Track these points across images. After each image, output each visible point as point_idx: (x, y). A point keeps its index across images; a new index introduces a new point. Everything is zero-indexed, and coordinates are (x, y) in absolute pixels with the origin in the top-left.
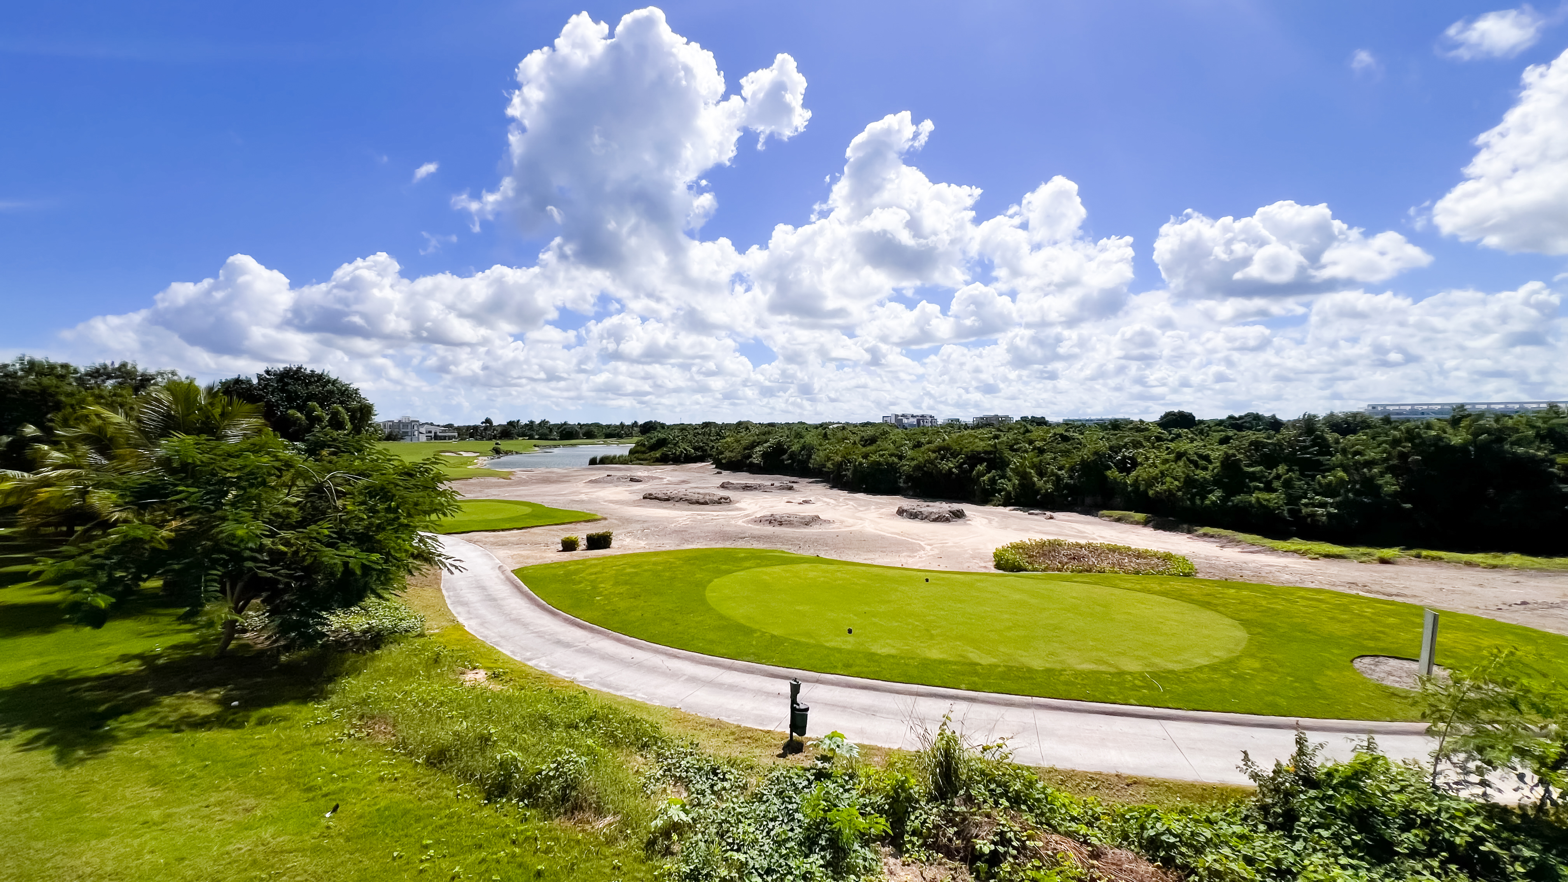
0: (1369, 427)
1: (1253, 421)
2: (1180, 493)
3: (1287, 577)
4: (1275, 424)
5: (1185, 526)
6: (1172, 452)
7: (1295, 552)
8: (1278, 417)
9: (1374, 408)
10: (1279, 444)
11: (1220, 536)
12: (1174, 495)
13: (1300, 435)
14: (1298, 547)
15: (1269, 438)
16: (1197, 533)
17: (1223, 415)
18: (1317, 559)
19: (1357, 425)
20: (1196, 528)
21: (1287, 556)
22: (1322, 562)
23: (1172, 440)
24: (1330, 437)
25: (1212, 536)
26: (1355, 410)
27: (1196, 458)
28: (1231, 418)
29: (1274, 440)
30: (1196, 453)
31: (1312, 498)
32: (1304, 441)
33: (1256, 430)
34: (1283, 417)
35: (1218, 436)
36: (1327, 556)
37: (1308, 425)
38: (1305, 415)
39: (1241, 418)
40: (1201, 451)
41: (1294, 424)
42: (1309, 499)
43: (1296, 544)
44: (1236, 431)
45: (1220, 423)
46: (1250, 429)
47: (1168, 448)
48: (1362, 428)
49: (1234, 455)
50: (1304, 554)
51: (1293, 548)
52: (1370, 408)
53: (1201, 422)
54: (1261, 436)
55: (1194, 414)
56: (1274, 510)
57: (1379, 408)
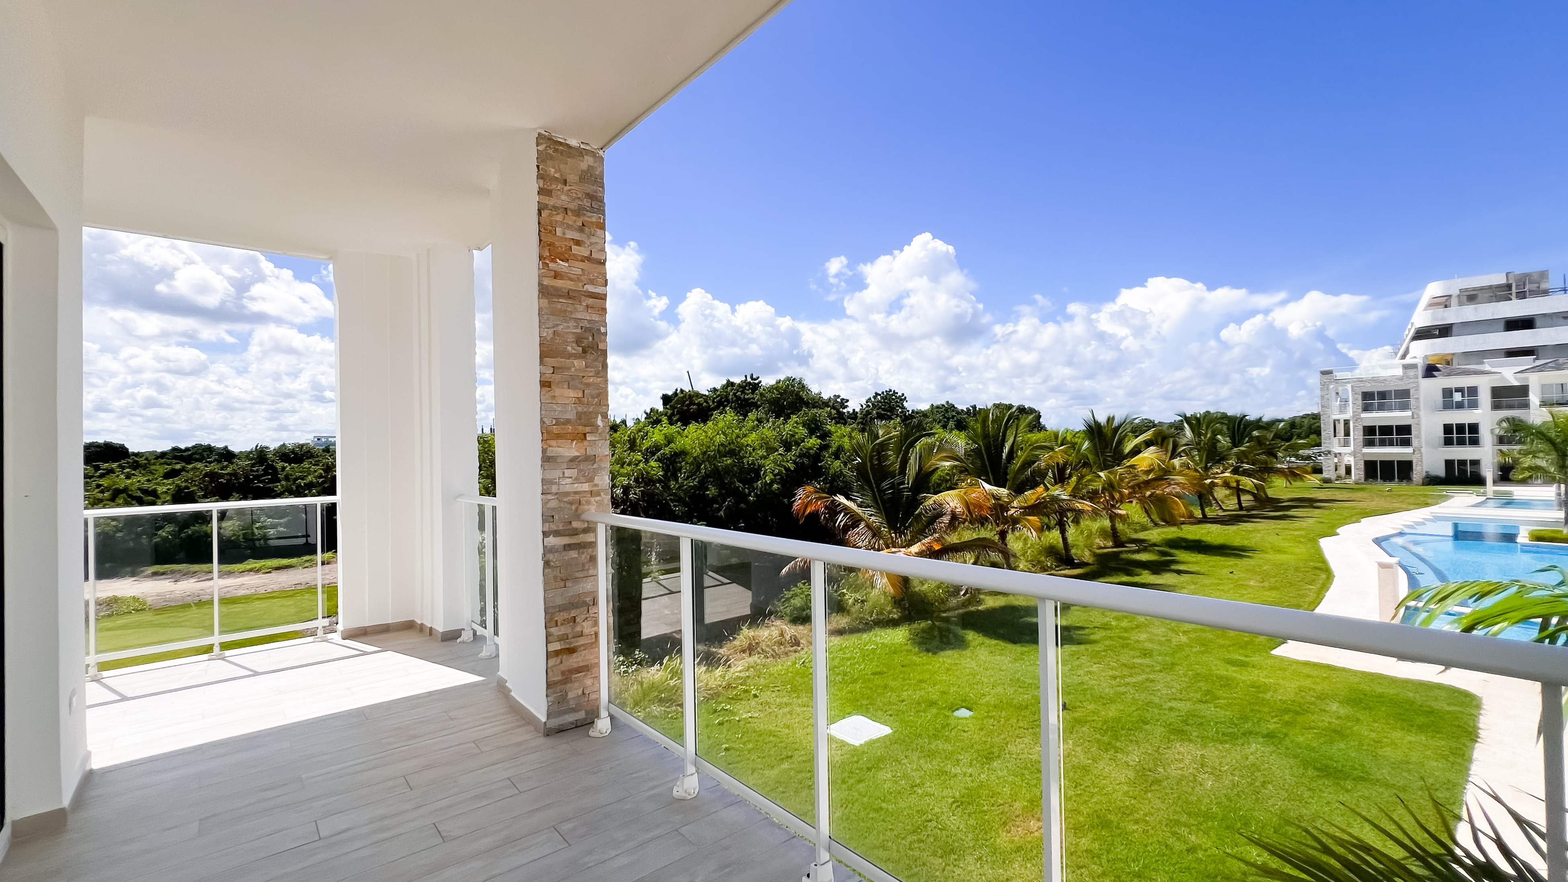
0: (312, 456)
1: (202, 453)
2: (119, 535)
3: (243, 592)
4: (227, 455)
5: (129, 569)
6: (108, 489)
7: (251, 570)
8: (230, 448)
9: (319, 439)
10: (235, 474)
11: (173, 572)
12: (113, 537)
13: (253, 465)
14: (253, 566)
15: (222, 469)
16: (145, 574)
17: (164, 446)
18: (270, 572)
19: (303, 455)
20: (142, 569)
21: (243, 576)
22: (274, 575)
23: (102, 476)
24: (279, 465)
25: (163, 574)
26: (302, 441)
27: (139, 494)
28: (175, 449)
29: (229, 470)
30: (139, 489)
31: (265, 521)
32: (257, 470)
33: (207, 462)
34: (235, 448)
35: (162, 469)
36: (278, 568)
37: (260, 455)
38: (257, 446)
39: (187, 449)
40: (146, 486)
41: (247, 455)
42: (262, 522)
43: (251, 564)
44: (184, 464)
45: (163, 455)
46: (200, 460)
47: (98, 486)
48: (308, 458)
49: (187, 488)
50: (257, 571)
51: (249, 567)
52: (316, 440)
53: (137, 455)
54: (214, 467)
55: (127, 446)
56: (231, 537)
57: (323, 440)
